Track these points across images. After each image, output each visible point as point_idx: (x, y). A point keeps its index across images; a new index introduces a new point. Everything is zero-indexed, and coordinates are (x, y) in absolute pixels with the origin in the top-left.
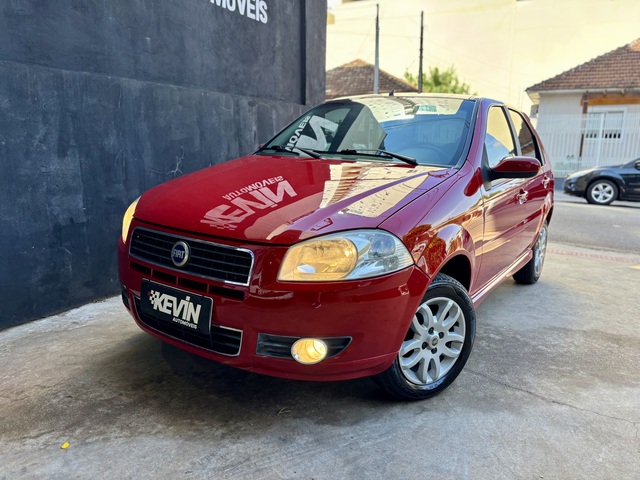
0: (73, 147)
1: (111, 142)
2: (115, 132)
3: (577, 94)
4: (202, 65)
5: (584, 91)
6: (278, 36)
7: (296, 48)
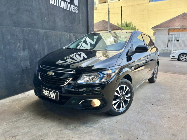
0: (27, 48)
1: (36, 47)
2: (37, 44)
3: (166, 29)
4: (60, 25)
5: (169, 28)
6: (81, 16)
7: (86, 19)
